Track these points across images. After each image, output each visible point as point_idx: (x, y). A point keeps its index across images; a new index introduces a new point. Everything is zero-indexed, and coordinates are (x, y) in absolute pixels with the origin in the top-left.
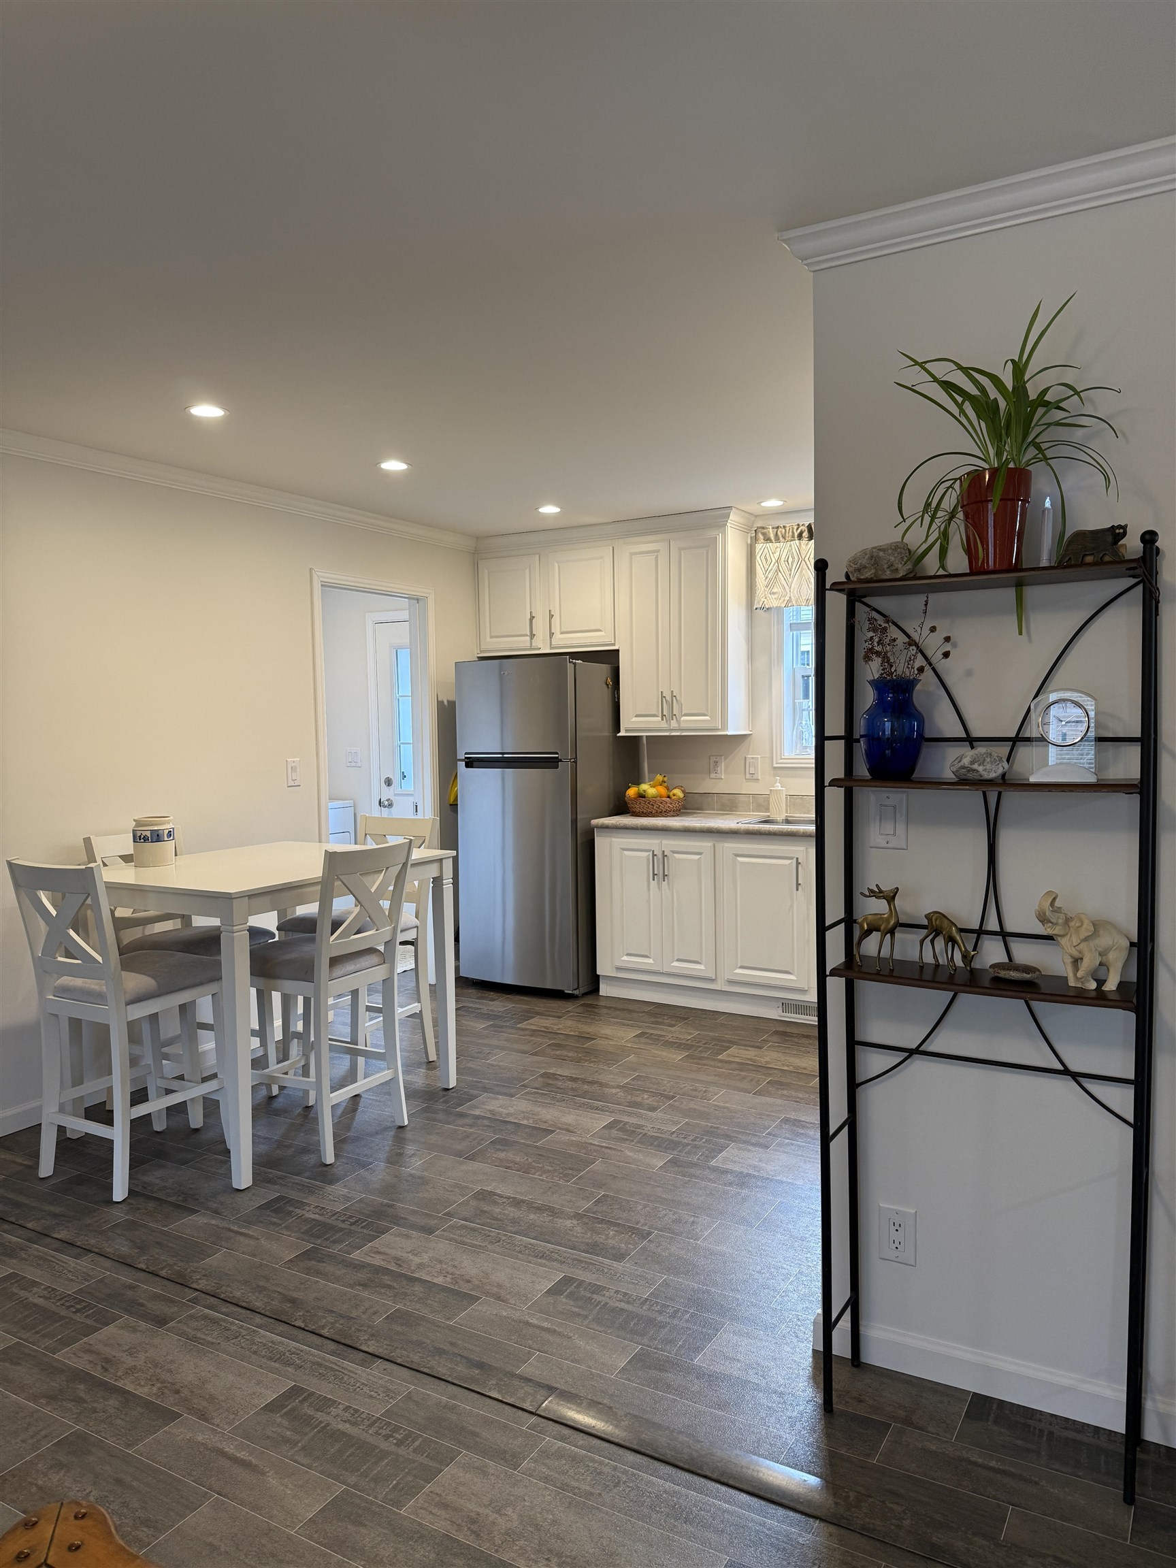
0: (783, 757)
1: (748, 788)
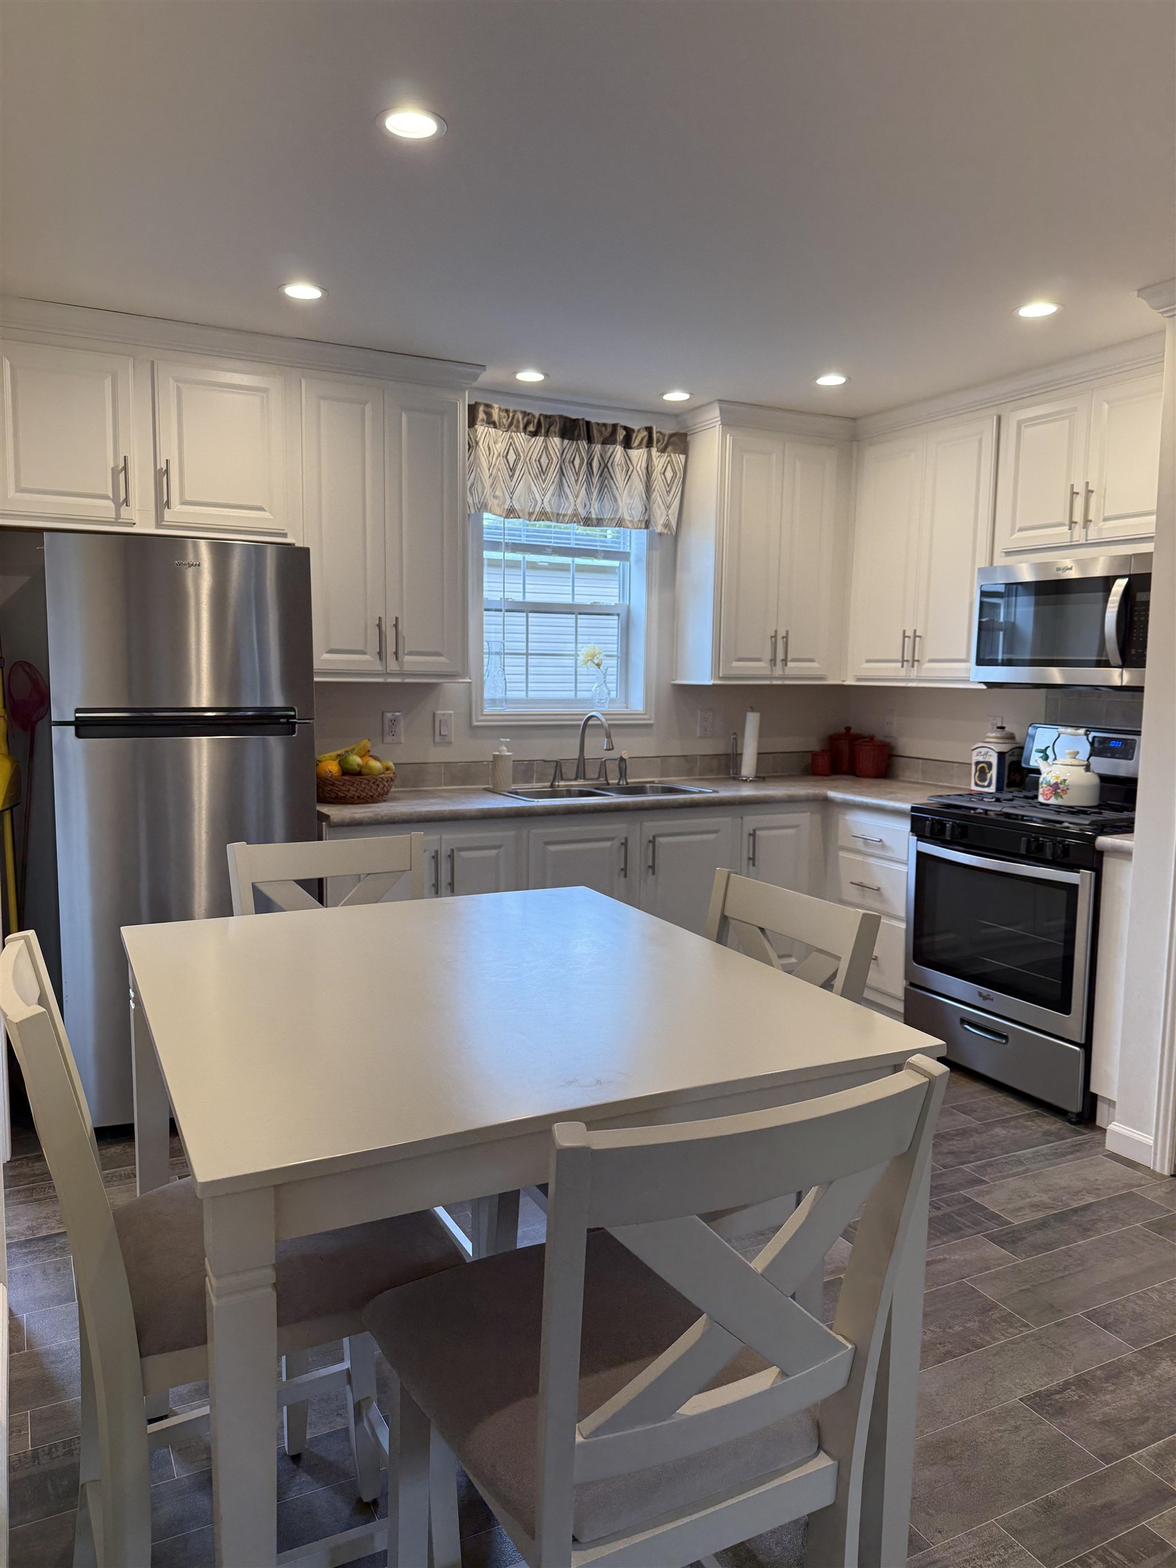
0: (484, 713)
1: (437, 755)
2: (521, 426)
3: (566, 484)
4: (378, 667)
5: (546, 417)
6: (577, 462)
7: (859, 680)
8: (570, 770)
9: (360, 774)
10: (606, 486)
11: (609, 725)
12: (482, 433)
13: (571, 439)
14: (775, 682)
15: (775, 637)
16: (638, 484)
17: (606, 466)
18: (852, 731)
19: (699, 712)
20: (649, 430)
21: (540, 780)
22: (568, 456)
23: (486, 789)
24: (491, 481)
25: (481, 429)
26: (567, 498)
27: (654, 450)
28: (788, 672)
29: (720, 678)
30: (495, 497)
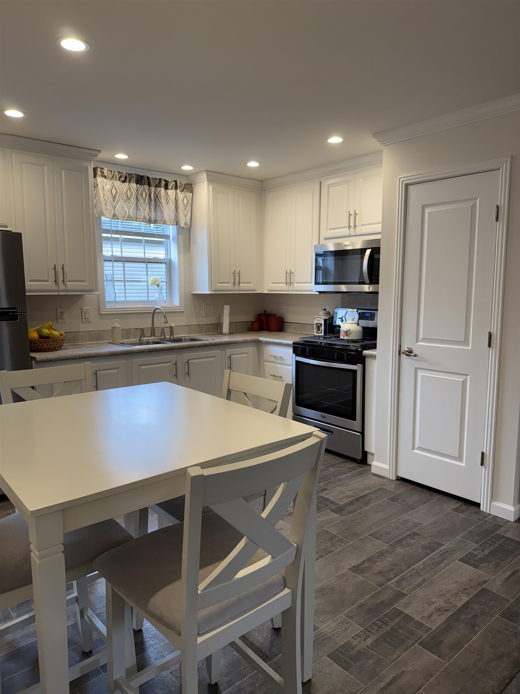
0: (106, 308)
1: (84, 327)
2: (118, 178)
3: (139, 204)
4: (55, 287)
5: (129, 174)
6: (144, 195)
7: (269, 291)
8: (148, 333)
9: (48, 337)
10: (158, 206)
11: (165, 312)
12: (100, 181)
13: (141, 184)
14: (235, 292)
15: (235, 273)
16: (172, 206)
17: (157, 197)
18: (267, 312)
19: (203, 305)
20: (176, 182)
21: (134, 338)
22: (140, 192)
23: (109, 343)
24: (105, 202)
25: (99, 179)
26: (140, 211)
27: (178, 191)
28: (241, 288)
29: (213, 291)
30: (107, 209)
